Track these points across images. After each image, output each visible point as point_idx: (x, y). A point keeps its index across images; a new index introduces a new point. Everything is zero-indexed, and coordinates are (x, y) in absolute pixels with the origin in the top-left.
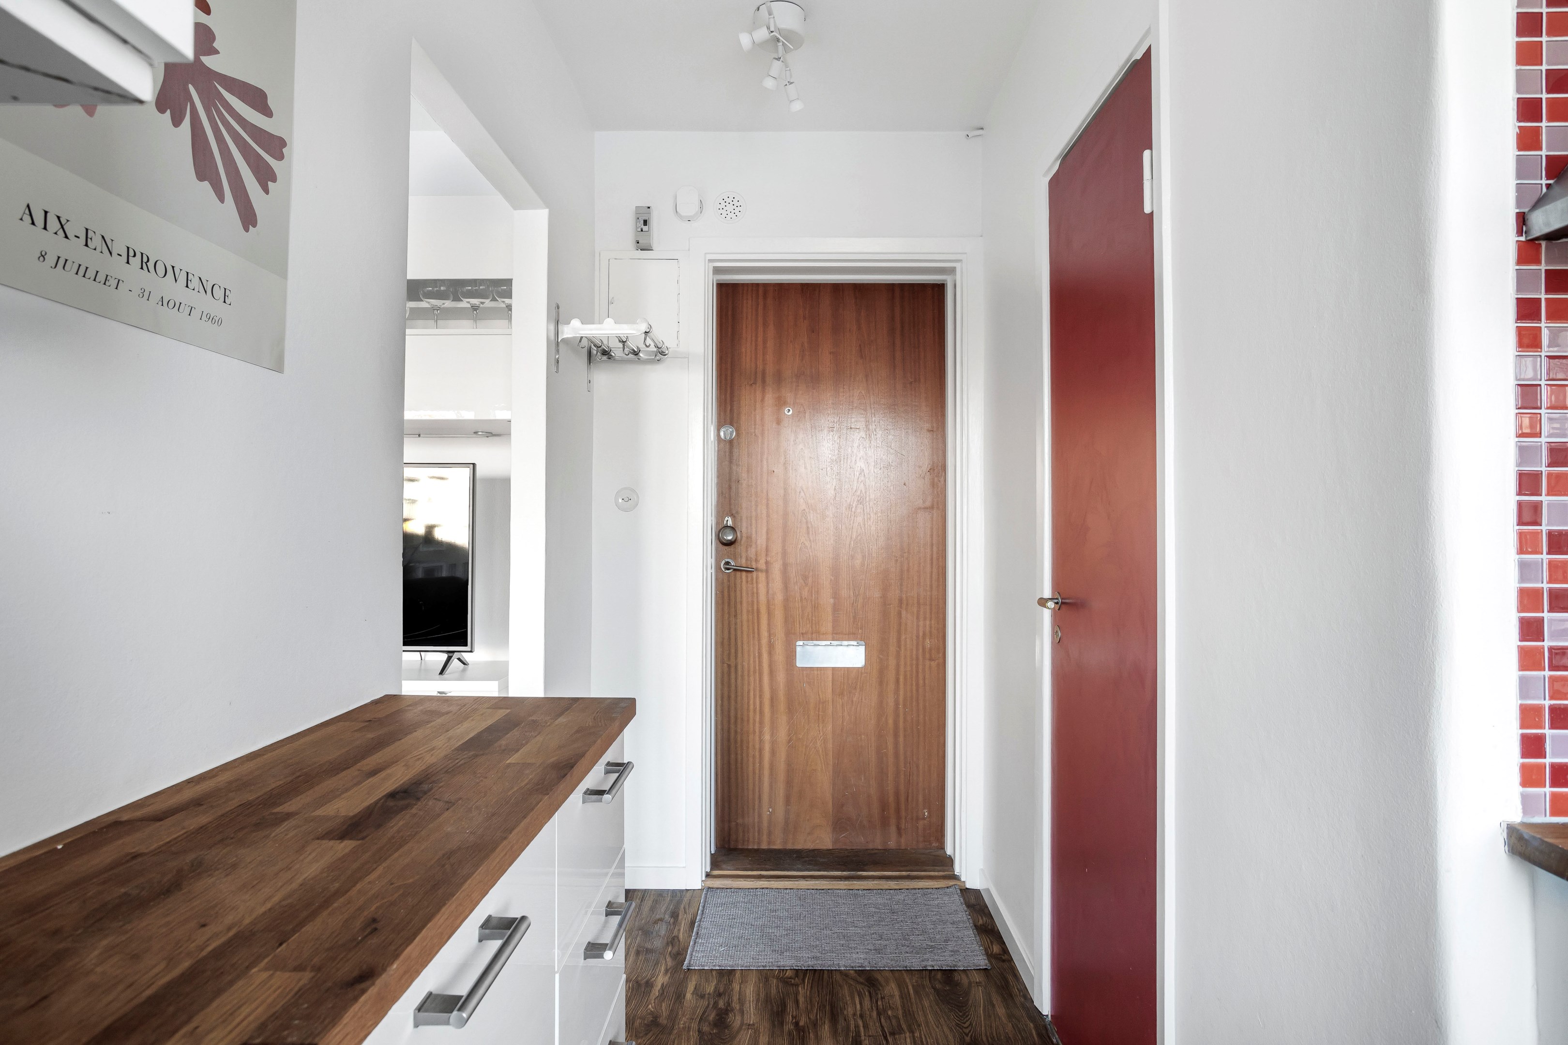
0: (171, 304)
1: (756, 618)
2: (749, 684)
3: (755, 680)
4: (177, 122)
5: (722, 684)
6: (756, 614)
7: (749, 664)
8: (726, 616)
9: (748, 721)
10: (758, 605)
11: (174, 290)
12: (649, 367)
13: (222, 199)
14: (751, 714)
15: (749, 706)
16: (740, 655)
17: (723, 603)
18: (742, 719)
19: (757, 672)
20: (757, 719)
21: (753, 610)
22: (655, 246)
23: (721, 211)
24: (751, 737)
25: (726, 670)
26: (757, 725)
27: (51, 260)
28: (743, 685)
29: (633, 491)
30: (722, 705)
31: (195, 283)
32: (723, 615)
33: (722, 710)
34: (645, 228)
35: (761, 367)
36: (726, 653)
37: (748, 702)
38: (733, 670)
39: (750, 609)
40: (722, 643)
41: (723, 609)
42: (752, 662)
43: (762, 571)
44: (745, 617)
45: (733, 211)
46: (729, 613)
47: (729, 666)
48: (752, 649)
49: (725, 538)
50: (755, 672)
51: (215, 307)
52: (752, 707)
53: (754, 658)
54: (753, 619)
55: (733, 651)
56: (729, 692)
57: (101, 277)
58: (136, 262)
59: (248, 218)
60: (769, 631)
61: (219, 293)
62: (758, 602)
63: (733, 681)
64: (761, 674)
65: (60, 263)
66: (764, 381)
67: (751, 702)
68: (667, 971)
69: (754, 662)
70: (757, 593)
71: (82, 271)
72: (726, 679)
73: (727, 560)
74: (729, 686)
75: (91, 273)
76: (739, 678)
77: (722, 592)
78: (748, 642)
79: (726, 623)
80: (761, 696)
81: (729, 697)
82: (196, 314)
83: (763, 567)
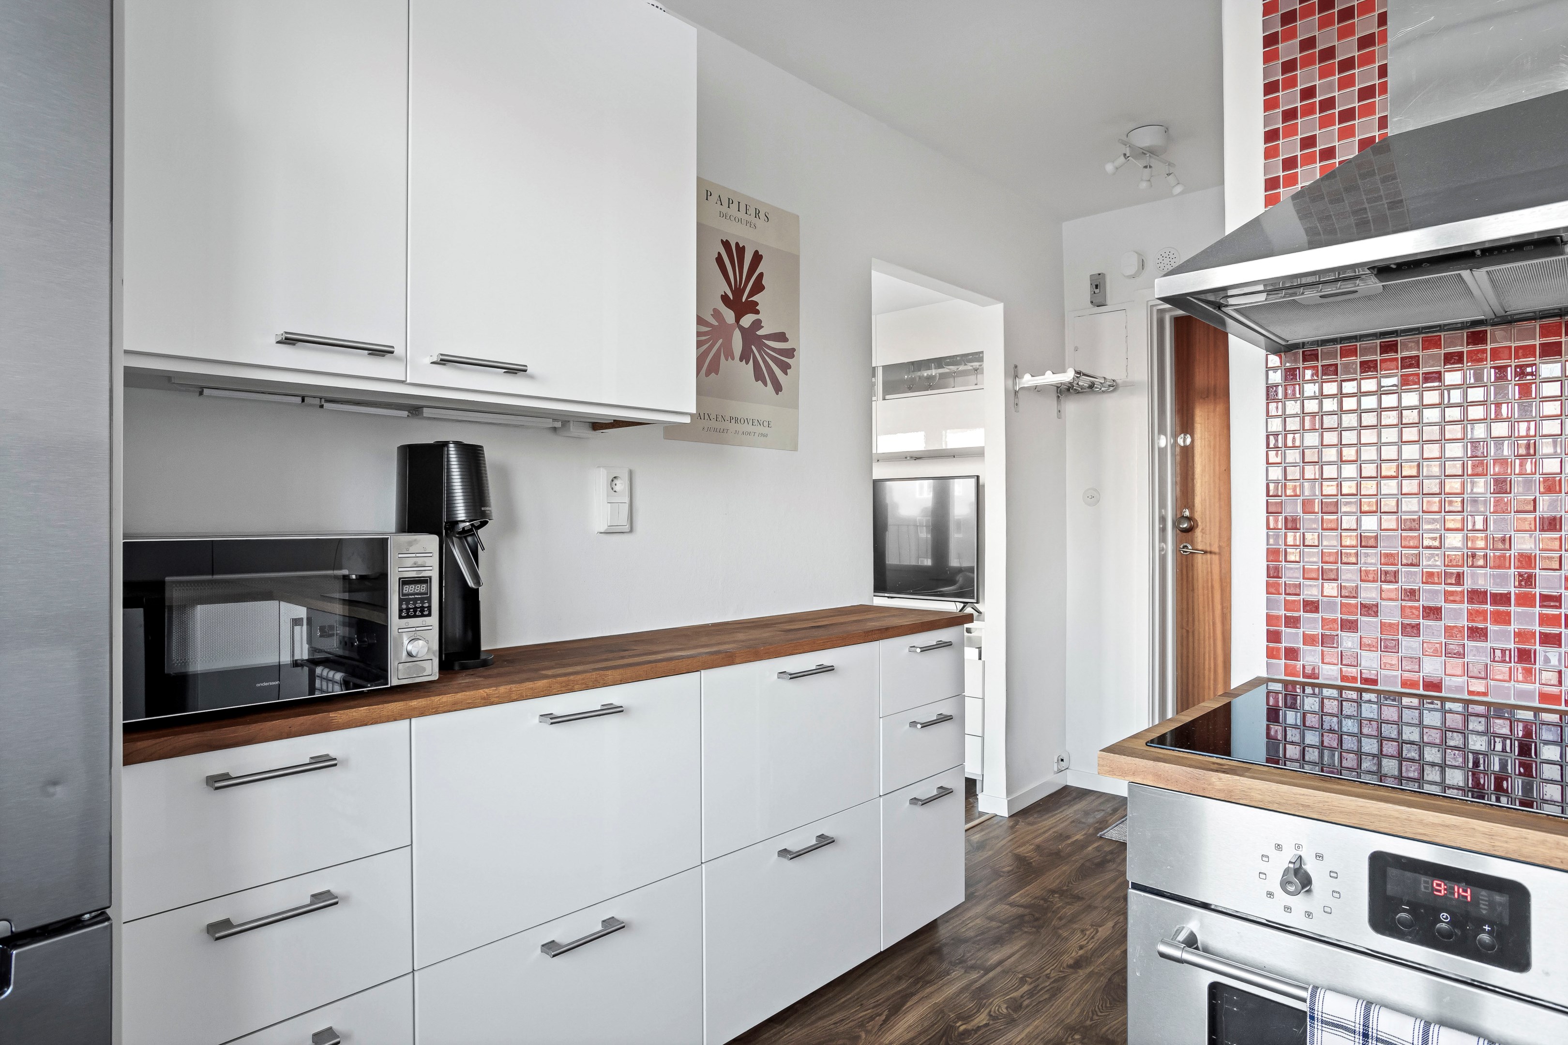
0: (747, 433)
1: (1210, 593)
2: (1204, 648)
3: (1210, 645)
4: (747, 363)
5: (1182, 645)
6: (1210, 590)
7: (1204, 630)
8: (1185, 590)
9: (1204, 678)
10: (1212, 582)
11: (749, 428)
12: (1105, 396)
13: (766, 384)
14: (1207, 672)
15: (1204, 668)
16: (1196, 623)
17: (1182, 579)
18: (1199, 676)
19: (1212, 638)
20: (1212, 677)
21: (1208, 587)
22: (1108, 301)
23: (1160, 265)
24: (1206, 691)
25: (1185, 635)
26: (1212, 682)
27: (706, 429)
28: (1199, 647)
29: (1095, 490)
30: (1182, 663)
31: (756, 423)
32: (1182, 589)
33: (1182, 667)
34: (1097, 291)
35: (1213, 383)
36: (1185, 620)
37: (1204, 663)
38: (1191, 634)
39: (1205, 585)
40: (1182, 612)
41: (1182, 584)
42: (1207, 628)
43: (1215, 553)
44: (1200, 591)
45: (1169, 263)
46: (1187, 588)
47: (1188, 632)
48: (1207, 618)
49: (1181, 526)
50: (1209, 638)
51: (765, 430)
52: (1207, 666)
53: (1209, 625)
54: (1208, 594)
55: (1191, 619)
56: (1188, 652)
57: (722, 431)
58: (733, 421)
59: (778, 388)
60: (1222, 604)
61: (766, 424)
62: (1212, 579)
63: (1191, 644)
64: (1215, 640)
65: (709, 429)
66: (1215, 394)
67: (1207, 663)
68: (1085, 834)
69: (1209, 629)
70: (1211, 572)
71: (715, 430)
72: (1185, 643)
73: (1185, 544)
74: (1188, 648)
75: (718, 430)
76: (1196, 641)
77: (1182, 571)
78: (1204, 613)
79: (1185, 596)
80: (1215, 659)
81: (1188, 657)
82: (756, 435)
83: (1217, 550)
